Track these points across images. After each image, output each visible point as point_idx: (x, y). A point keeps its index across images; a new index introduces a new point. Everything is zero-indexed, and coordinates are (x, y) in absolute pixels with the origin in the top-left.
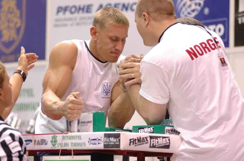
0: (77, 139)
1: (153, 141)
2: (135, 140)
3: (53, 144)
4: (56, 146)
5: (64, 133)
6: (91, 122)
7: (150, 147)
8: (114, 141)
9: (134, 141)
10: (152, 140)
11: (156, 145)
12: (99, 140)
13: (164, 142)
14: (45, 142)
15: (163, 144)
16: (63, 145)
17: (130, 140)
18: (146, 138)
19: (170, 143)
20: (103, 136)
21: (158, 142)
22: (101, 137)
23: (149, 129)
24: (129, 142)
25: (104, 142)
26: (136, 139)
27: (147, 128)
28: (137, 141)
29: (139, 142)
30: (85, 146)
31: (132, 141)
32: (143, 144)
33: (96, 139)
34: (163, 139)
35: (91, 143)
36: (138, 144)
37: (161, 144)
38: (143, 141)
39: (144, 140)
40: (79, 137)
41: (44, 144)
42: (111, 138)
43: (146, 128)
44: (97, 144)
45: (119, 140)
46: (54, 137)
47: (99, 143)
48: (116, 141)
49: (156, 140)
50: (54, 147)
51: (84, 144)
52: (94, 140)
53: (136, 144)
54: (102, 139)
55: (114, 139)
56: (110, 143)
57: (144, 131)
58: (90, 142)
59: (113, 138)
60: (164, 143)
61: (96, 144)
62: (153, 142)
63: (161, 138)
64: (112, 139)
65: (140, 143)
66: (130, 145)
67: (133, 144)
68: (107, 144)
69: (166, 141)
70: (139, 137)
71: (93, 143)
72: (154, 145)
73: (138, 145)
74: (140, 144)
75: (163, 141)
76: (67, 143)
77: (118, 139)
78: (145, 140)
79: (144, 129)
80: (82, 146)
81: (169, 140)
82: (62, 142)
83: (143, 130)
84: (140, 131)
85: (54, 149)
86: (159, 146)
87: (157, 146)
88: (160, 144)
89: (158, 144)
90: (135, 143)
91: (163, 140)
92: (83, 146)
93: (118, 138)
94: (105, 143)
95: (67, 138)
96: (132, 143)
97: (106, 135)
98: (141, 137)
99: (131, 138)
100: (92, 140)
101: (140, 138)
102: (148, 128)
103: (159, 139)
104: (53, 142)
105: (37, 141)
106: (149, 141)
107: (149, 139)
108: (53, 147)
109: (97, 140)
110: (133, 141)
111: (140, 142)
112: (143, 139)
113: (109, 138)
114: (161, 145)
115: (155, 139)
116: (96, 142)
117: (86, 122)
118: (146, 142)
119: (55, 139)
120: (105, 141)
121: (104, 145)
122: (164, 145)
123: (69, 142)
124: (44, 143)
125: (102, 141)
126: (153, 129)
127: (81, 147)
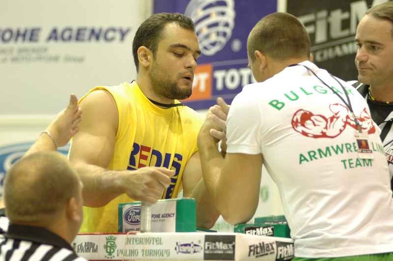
0: (153, 243)
1: (281, 250)
2: (257, 247)
3: (108, 250)
4: (115, 254)
5: (129, 233)
6: (172, 215)
7: (276, 260)
8: (224, 248)
9: (255, 250)
10: (280, 248)
11: (284, 257)
12: (195, 245)
14: (93, 247)
16: (128, 253)
17: (250, 247)
18: (271, 244)
20: (203, 240)
21: (287, 252)
22: (200, 242)
23: (266, 229)
24: (248, 250)
25: (205, 250)
26: (258, 245)
27: (261, 229)
28: (259, 250)
30: (168, 256)
31: (252, 248)
32: (267, 254)
33: (190, 245)
35: (179, 251)
36: (261, 254)
37: (291, 256)
38: (268, 249)
39: (268, 247)
40: (158, 241)
41: (91, 251)
42: (217, 243)
43: (259, 228)
44: (192, 252)
45: (234, 247)
46: (111, 239)
47: (196, 251)
48: (227, 248)
49: (285, 249)
50: (109, 257)
51: (168, 252)
52: (186, 245)
54: (202, 245)
55: (223, 245)
56: (216, 252)
57: (256, 233)
58: (177, 249)
59: (221, 243)
61: (189, 253)
62: (281, 252)
63: (291, 245)
64: (220, 245)
65: (263, 253)
66: (249, 255)
67: (254, 254)
68: (211, 252)
70: (261, 242)
71: (185, 250)
72: (282, 257)
73: (261, 256)
74: (263, 255)
76: (135, 249)
77: (230, 246)
78: (270, 247)
79: (256, 230)
80: (163, 256)
82: (125, 247)
83: (254, 231)
84: (249, 233)
85: (110, 259)
86: (289, 258)
88: (289, 255)
89: (287, 255)
90: (257, 253)
92: (165, 255)
93: (231, 243)
94: (207, 252)
95: (134, 241)
96: (252, 253)
97: (208, 239)
98: (265, 243)
99: (250, 244)
100: (182, 245)
101: (263, 243)
102: (264, 228)
104: (109, 249)
105: (77, 245)
106: (275, 251)
107: (275, 246)
108: (107, 256)
109: (192, 245)
110: (254, 248)
111: (263, 251)
113: (215, 242)
115: (283, 247)
116: (190, 249)
117: (161, 216)
118: (272, 251)
119: (112, 243)
120: (206, 248)
121: (205, 254)
123: (139, 247)
124: (91, 249)
125: (202, 248)
126: (272, 229)
127: (161, 257)
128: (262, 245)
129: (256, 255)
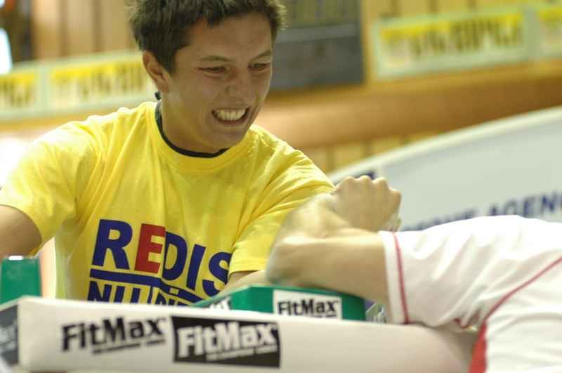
1: (191, 336)
2: (93, 328)
7: (177, 359)
9: (88, 336)
10: (184, 333)
11: (205, 353)
13: (249, 339)
15: (242, 348)
17: (66, 329)
18: (154, 325)
19: (278, 343)
21: (215, 341)
24: (59, 335)
26: (100, 323)
28: (100, 335)
29: (113, 338)
31: (73, 331)
32: (137, 345)
34: (245, 329)
36: (110, 344)
37: (232, 349)
38: (137, 333)
39: (141, 329)
49: (208, 333)
53: (97, 347)
60: (246, 343)
62: (190, 341)
63: (234, 327)
65: (119, 343)
67: (83, 344)
69: (259, 336)
70: (113, 318)
72: (199, 351)
73: (111, 350)
74: (119, 348)
75: (245, 337)
78: (148, 329)
81: (275, 333)
86: (225, 356)
87: (214, 357)
88: (227, 346)
89: (219, 347)
90: (94, 342)
91: (240, 334)
96: (75, 343)
98: (127, 320)
103: (220, 328)
106: (169, 336)
110: (83, 333)
111: (118, 336)
112: (135, 326)
114: (234, 354)
115: (198, 330)
122: (250, 352)
128: (113, 323)
129: (89, 347)
